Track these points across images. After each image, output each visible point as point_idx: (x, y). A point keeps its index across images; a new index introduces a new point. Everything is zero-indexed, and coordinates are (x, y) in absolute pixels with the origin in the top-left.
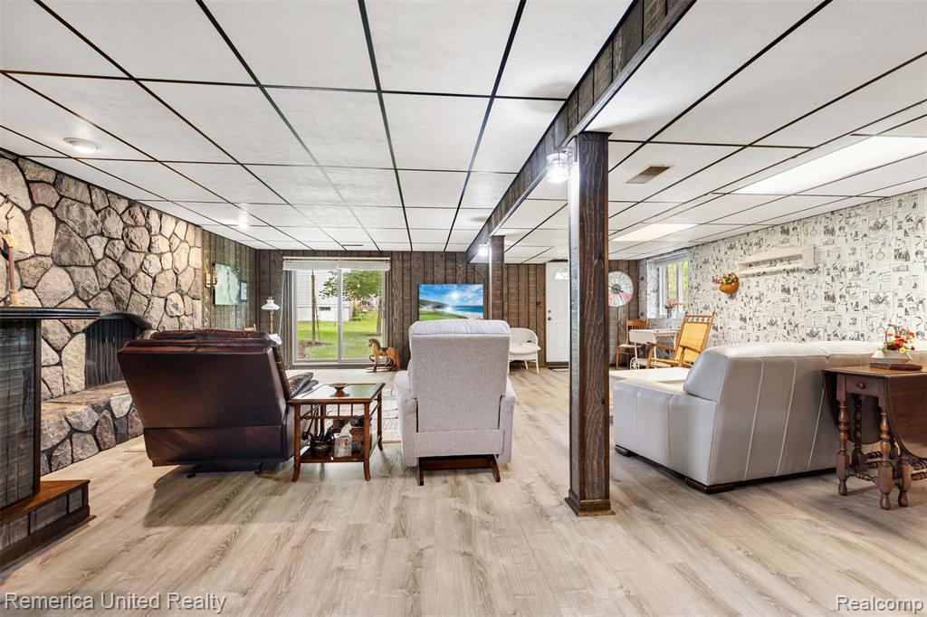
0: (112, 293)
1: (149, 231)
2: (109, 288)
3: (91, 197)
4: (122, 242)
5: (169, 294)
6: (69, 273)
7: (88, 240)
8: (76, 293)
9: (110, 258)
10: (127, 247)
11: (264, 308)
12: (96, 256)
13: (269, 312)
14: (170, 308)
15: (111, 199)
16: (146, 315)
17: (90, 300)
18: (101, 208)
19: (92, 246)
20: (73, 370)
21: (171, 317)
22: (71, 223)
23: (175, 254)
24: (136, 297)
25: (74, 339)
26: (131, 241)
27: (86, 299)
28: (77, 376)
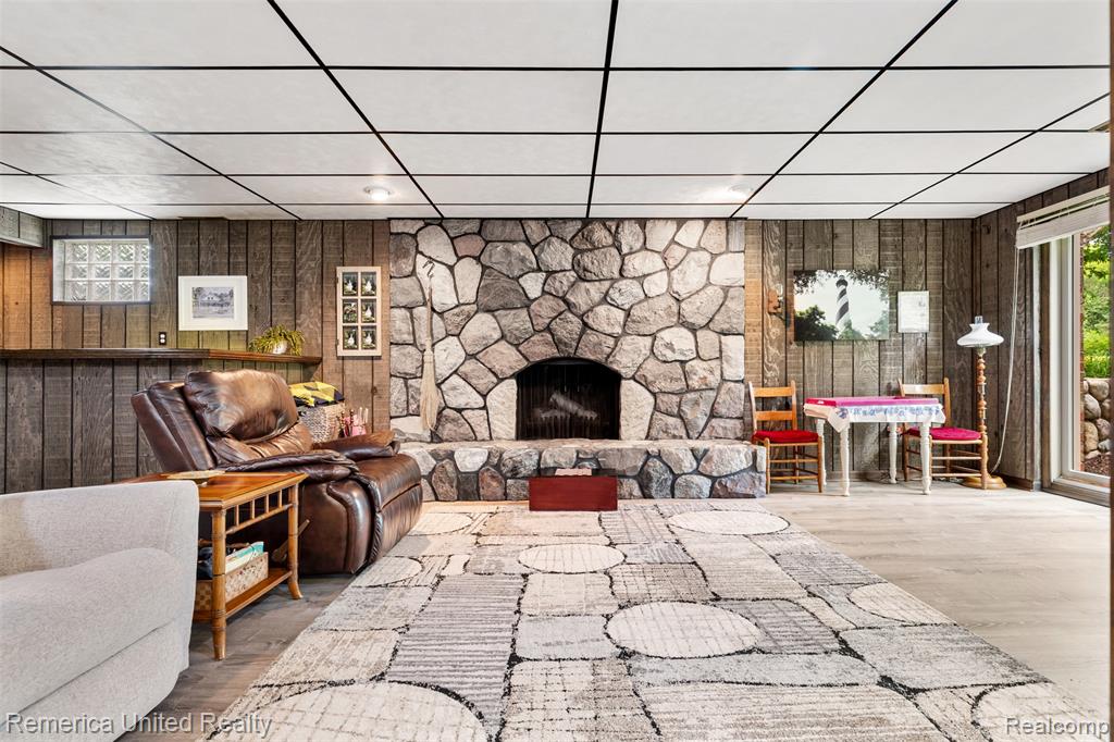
0: (553, 335)
1: (619, 250)
2: (548, 329)
3: (524, 232)
4: (573, 273)
5: (658, 331)
6: (495, 317)
7: (520, 280)
8: (503, 337)
9: (551, 294)
10: (579, 276)
11: (962, 342)
12: (529, 295)
13: (974, 351)
14: (660, 349)
15: (552, 227)
16: (611, 359)
17: (519, 344)
18: (538, 240)
19: (524, 286)
20: (499, 416)
21: (665, 362)
22: (496, 267)
23: (675, 273)
24: (592, 338)
25: (501, 385)
26: (585, 270)
27: (516, 342)
28: (504, 423)
